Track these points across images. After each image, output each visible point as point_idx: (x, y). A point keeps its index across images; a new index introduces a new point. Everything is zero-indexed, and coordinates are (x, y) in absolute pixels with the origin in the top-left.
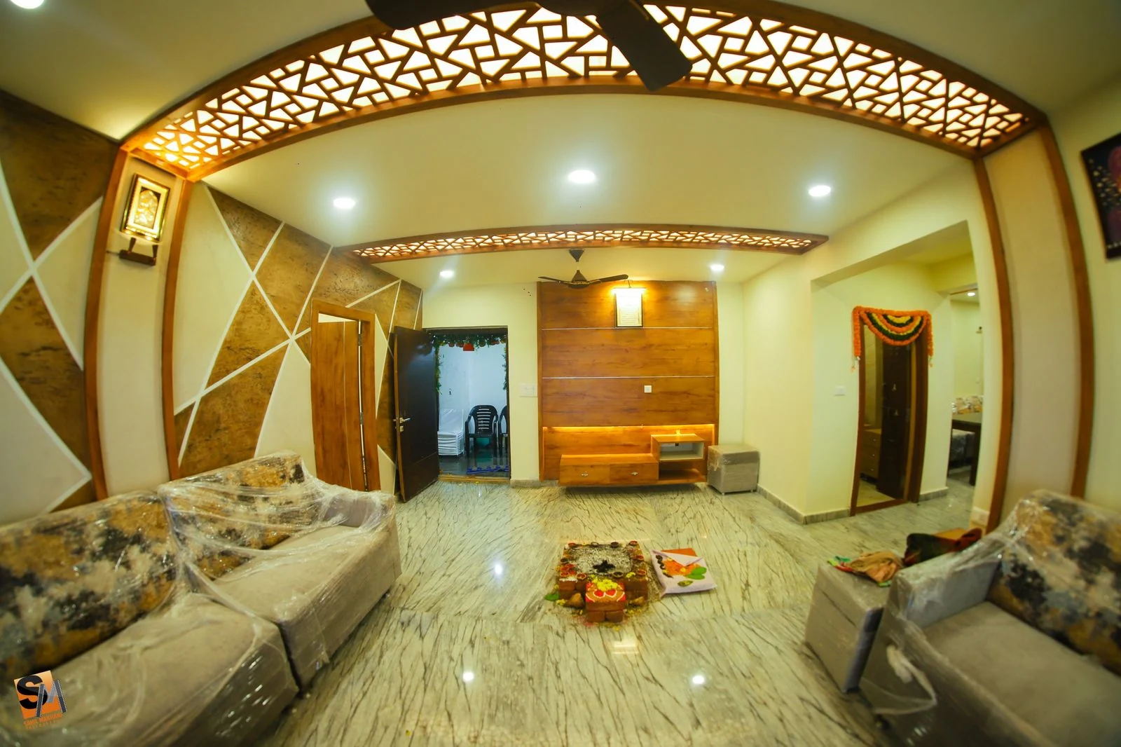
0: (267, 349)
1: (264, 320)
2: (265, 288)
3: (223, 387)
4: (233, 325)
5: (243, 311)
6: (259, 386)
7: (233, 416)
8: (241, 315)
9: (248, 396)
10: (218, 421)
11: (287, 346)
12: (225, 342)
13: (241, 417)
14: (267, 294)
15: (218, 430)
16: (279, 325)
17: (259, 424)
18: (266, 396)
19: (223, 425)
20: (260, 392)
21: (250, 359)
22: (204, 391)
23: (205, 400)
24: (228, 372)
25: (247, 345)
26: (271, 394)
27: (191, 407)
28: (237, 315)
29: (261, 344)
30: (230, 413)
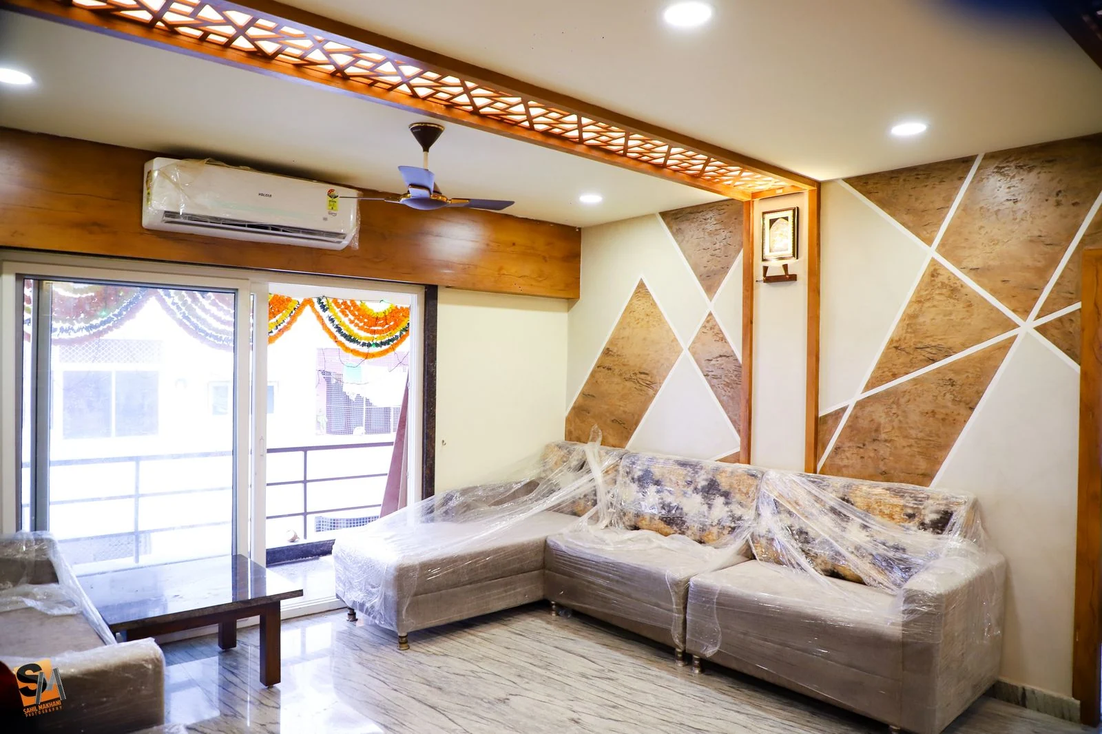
0: (964, 346)
1: (960, 306)
2: (957, 263)
3: (887, 393)
4: (902, 320)
5: (919, 300)
6: (948, 396)
7: (900, 428)
8: (916, 306)
9: (929, 408)
10: (877, 430)
11: (1015, 337)
12: (891, 341)
13: (913, 433)
14: (962, 269)
15: (874, 440)
16: (993, 309)
17: (946, 447)
18: (963, 411)
19: (883, 436)
20: (949, 404)
21: (934, 361)
22: (860, 396)
23: (860, 405)
24: (895, 376)
25: (928, 342)
26: (972, 409)
27: (844, 409)
28: (909, 306)
29: (954, 340)
30: (896, 424)
